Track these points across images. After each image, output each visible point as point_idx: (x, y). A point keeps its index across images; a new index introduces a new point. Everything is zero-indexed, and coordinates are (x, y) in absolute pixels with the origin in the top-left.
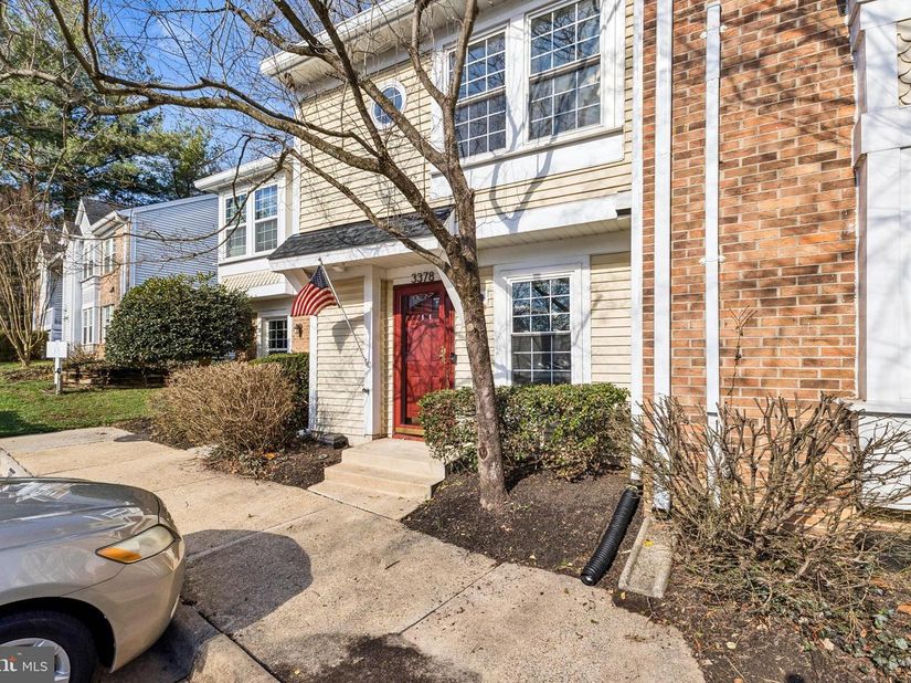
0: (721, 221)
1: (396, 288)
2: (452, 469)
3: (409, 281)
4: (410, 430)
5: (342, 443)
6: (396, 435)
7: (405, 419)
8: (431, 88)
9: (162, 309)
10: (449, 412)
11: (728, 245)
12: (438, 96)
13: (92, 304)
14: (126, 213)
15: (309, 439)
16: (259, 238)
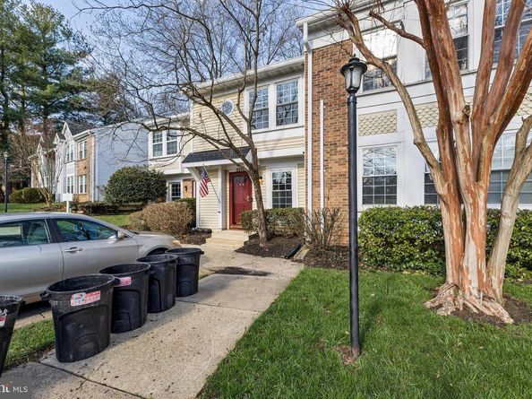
0: (324, 161)
1: (230, 174)
2: (251, 237)
3: (235, 171)
4: (236, 227)
5: (210, 232)
6: (230, 229)
7: (234, 222)
8: (244, 117)
9: (131, 180)
10: (250, 218)
11: (326, 167)
12: (246, 119)
13: (73, 174)
14: (93, 130)
15: (197, 231)
16: (168, 149)
